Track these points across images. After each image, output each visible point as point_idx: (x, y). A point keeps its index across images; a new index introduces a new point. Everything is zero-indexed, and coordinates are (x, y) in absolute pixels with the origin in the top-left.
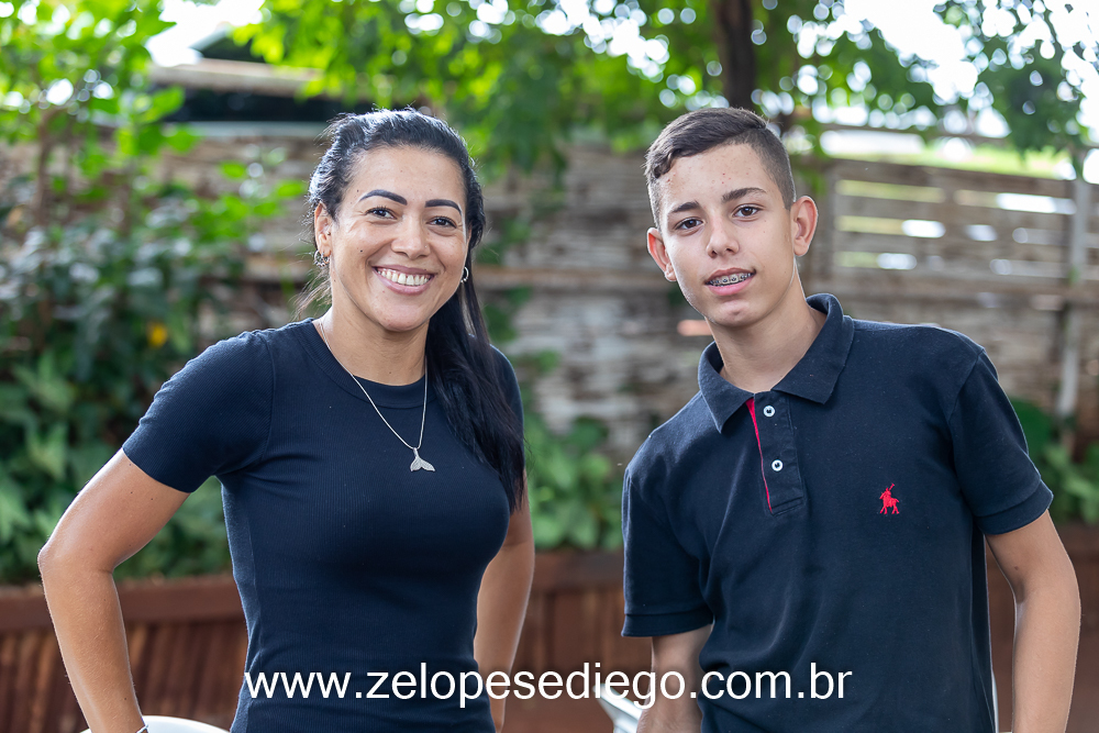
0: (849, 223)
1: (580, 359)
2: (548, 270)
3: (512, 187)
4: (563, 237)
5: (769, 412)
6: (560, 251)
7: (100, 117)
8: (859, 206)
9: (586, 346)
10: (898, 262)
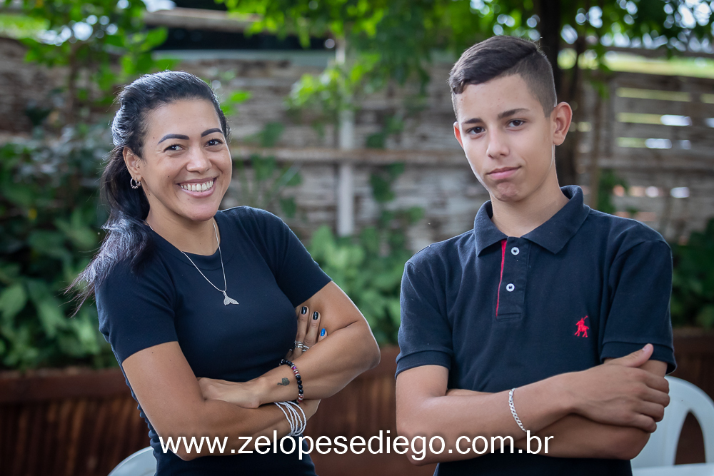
0: (624, 117)
1: (438, 213)
2: (415, 151)
3: (391, 94)
4: (426, 128)
5: (515, 251)
6: (424, 138)
7: (110, 48)
8: (632, 105)
9: (443, 205)
10: (659, 144)
